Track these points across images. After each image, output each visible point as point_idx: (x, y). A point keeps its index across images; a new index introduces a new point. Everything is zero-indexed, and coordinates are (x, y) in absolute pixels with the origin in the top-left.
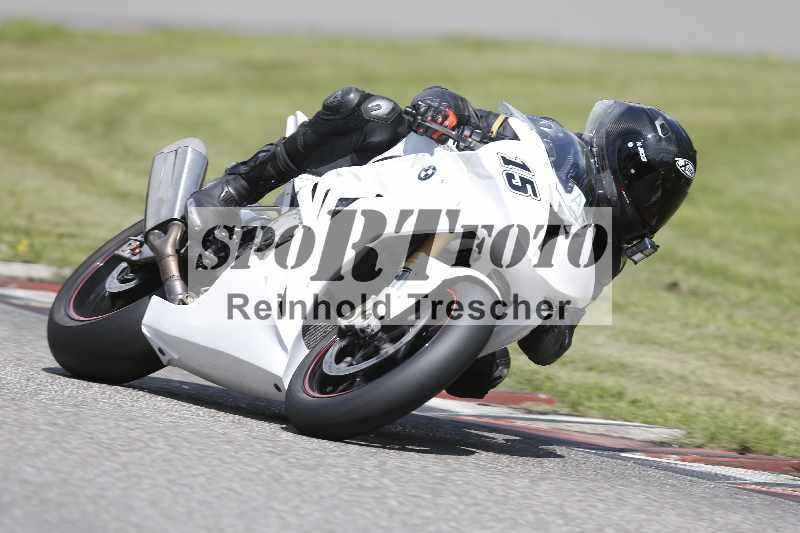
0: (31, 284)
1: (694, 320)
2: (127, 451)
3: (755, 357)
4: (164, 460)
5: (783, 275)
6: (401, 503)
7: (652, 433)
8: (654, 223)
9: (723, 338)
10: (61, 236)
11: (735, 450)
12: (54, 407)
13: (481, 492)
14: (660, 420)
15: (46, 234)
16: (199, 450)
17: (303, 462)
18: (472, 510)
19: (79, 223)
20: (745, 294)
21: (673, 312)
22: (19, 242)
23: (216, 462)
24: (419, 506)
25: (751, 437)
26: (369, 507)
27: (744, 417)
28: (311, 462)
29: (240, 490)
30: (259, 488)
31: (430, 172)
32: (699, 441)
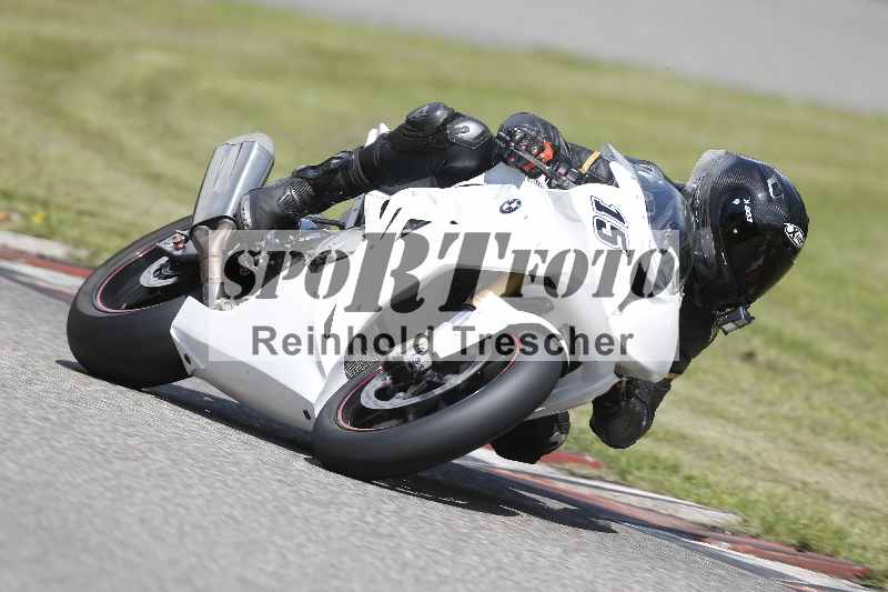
0: (40, 262)
1: (768, 396)
2: (123, 459)
3: (829, 446)
4: (161, 475)
5: (872, 359)
6: (417, 557)
7: (706, 516)
8: (751, 292)
9: (797, 422)
10: (81, 213)
11: (793, 545)
12: (47, 400)
13: (507, 556)
14: (714, 502)
15: (66, 209)
16: (201, 468)
17: (315, 497)
18: (494, 574)
19: (103, 201)
20: (827, 375)
21: (745, 385)
22: (34, 213)
23: (218, 484)
24: (436, 563)
25: (812, 534)
26: (380, 555)
27: (809, 512)
28: (324, 498)
29: (240, 518)
30: (263, 520)
31: (513, 206)
32: (754, 531)
